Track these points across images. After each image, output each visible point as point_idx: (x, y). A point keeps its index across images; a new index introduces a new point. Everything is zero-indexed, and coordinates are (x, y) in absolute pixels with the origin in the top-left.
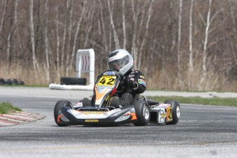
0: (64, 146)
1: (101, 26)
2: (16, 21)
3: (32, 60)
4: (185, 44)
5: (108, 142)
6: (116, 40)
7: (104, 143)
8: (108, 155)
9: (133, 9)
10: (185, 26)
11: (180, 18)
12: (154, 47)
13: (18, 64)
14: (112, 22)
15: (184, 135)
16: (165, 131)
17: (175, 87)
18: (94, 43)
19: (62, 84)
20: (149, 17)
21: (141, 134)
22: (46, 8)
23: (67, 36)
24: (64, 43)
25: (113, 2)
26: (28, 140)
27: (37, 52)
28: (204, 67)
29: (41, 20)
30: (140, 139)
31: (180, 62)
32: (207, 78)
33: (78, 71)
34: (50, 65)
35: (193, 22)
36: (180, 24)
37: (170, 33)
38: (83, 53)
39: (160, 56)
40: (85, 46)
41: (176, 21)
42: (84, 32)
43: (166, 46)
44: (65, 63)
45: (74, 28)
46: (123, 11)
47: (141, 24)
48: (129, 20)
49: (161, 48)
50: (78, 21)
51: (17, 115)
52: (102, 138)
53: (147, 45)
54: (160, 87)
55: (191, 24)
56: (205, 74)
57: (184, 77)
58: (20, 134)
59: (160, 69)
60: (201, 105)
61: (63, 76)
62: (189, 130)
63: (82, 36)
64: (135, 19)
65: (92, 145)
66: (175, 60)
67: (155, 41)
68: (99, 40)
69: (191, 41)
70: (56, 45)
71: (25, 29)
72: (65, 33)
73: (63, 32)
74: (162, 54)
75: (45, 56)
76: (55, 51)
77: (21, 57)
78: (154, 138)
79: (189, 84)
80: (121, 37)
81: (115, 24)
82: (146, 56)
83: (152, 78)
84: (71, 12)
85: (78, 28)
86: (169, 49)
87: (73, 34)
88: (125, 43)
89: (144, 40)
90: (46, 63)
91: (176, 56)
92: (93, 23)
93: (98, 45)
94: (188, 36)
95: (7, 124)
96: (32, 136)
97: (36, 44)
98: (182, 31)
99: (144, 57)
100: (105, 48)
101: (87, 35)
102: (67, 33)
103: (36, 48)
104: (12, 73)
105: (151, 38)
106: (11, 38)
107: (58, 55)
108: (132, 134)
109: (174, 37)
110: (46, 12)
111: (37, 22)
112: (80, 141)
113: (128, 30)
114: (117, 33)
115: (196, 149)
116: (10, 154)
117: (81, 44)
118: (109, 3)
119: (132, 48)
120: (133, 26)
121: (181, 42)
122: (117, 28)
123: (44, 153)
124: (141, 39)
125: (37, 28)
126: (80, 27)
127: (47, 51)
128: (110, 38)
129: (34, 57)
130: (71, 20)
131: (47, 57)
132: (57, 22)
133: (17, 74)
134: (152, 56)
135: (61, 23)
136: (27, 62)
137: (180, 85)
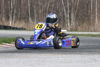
0: (42, 55)
1: (58, 4)
2: (22, 3)
3: (29, 19)
4: (94, 12)
5: (61, 53)
6: (65, 10)
7: (59, 53)
8: (61, 58)
10: (94, 4)
11: (92, 1)
12: (81, 13)
13: (23, 21)
14: (63, 3)
15: (93, 50)
16: (85, 48)
17: (90, 30)
18: (55, 12)
23: (44, 9)
24: (43, 12)
27: (31, 15)
29: (33, 2)
30: (74, 52)
31: (92, 19)
34: (37, 21)
35: (97, 2)
37: (87, 7)
39: (83, 17)
41: (90, 2)
42: (51, 7)
45: (47, 5)
47: (75, 4)
48: (70, 1)
49: (84, 14)
50: (48, 2)
53: (78, 12)
54: (84, 30)
55: (97, 3)
57: (94, 26)
59: (83, 23)
62: (95, 48)
63: (50, 9)
64: (73, 1)
66: (90, 19)
67: (81, 11)
68: (57, 10)
69: (96, 10)
70: (39, 13)
72: (43, 8)
73: (42, 7)
74: (84, 16)
75: (35, 17)
77: (24, 18)
78: (81, 51)
79: (96, 29)
80: (66, 9)
81: (64, 3)
82: (77, 17)
83: (80, 26)
85: (48, 5)
86: (87, 14)
87: (46, 8)
88: (68, 12)
89: (76, 10)
90: (35, 20)
91: (90, 17)
92: (55, 3)
93: (57, 13)
94: (95, 8)
97: (31, 13)
98: (93, 6)
99: (77, 18)
100: (60, 14)
101: (52, 8)
103: (31, 14)
104: (21, 25)
105: (80, 9)
106: (20, 10)
109: (89, 9)
111: (31, 3)
113: (69, 6)
114: (65, 7)
115: (98, 56)
116: (19, 58)
119: (72, 14)
120: (72, 4)
121: (92, 11)
122: (65, 6)
124: (75, 10)
126: (49, 5)
127: (35, 15)
128: (62, 9)
129: (30, 18)
130: (45, 2)
131: (35, 18)
132: (40, 3)
133: (23, 25)
134: (80, 17)
135: (41, 4)
136: (27, 20)
137: (92, 29)
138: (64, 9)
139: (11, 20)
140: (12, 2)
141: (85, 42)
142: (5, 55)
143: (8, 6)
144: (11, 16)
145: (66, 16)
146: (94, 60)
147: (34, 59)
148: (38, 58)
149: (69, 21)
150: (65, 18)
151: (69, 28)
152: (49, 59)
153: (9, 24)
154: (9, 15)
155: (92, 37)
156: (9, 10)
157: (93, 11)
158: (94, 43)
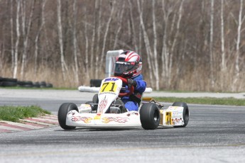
0: (95, 149)
1: (131, 26)
2: (44, 23)
3: (61, 62)
4: (218, 43)
5: (141, 145)
6: (147, 41)
7: (136, 145)
8: (140, 158)
9: (163, 9)
11: (212, 18)
12: (185, 47)
13: (47, 66)
14: (142, 22)
15: (219, 137)
16: (199, 132)
17: (208, 88)
18: (124, 44)
19: (91, 86)
20: (180, 16)
21: (174, 136)
22: (74, 9)
23: (96, 35)
24: (92, 45)
25: (143, 1)
26: (58, 143)
27: (66, 53)
28: (237, 67)
29: (70, 22)
30: (172, 141)
31: (213, 62)
32: (241, 78)
33: (108, 73)
34: (79, 67)
35: (224, 21)
36: (212, 24)
37: (202, 33)
38: (113, 55)
39: (192, 57)
40: (115, 47)
41: (208, 21)
42: (113, 33)
43: (197, 46)
44: (94, 65)
45: (103, 29)
46: (154, 11)
47: (173, 25)
48: (160, 19)
49: (192, 48)
50: (107, 21)
51: (46, 118)
52: (134, 141)
53: (178, 46)
54: (193, 88)
55: (222, 24)
56: (238, 74)
57: (217, 79)
58: (50, 137)
59: (192, 70)
60: (234, 106)
61: (93, 78)
62: (223, 132)
63: (111, 37)
64: (166, 19)
65: (124, 148)
66: (207, 60)
69: (223, 41)
70: (85, 46)
71: (54, 30)
72: (94, 35)
73: (92, 33)
74: (193, 54)
75: (74, 58)
76: (84, 53)
77: (49, 60)
78: (187, 140)
79: (222, 85)
80: (151, 38)
81: (145, 24)
82: (178, 56)
83: (184, 79)
84: (100, 13)
85: (107, 29)
86: (201, 50)
87: (102, 35)
88: (155, 44)
89: (175, 40)
90: (75, 65)
91: (209, 57)
92: (122, 24)
93: (128, 46)
94: (220, 34)
95: (36, 127)
96: (62, 139)
97: (65, 46)
98: (214, 31)
99: (175, 58)
100: (135, 49)
101: (117, 36)
103: (64, 50)
104: (40, 76)
105: (183, 38)
106: (39, 40)
107: (87, 57)
108: (164, 136)
109: (206, 37)
110: (75, 13)
111: (65, 24)
113: (157, 31)
114: (148, 34)
115: (231, 150)
116: (41, 157)
117: (110, 45)
118: (138, 3)
119: (164, 49)
121: (213, 42)
122: (146, 30)
123: (74, 157)
124: (172, 40)
125: (65, 30)
126: (109, 27)
127: (75, 52)
128: (140, 38)
129: (62, 59)
130: (100, 22)
131: (76, 59)
132: (86, 23)
133: (46, 76)
134: (183, 57)
135: (90, 25)
136: (55, 65)
137: (213, 86)
138: (145, 37)
139: (16, 63)
140: (17, 21)
141: (198, 116)
142: (6, 149)
143: (10, 30)
144: (16, 54)
145: (151, 54)
146: (221, 160)
147: (76, 159)
148: (86, 156)
149: (157, 65)
150: (149, 59)
151: (157, 82)
152: (112, 159)
153: (12, 73)
154: (12, 52)
155: (215, 104)
156: (12, 39)
157: (216, 42)
158: (220, 121)
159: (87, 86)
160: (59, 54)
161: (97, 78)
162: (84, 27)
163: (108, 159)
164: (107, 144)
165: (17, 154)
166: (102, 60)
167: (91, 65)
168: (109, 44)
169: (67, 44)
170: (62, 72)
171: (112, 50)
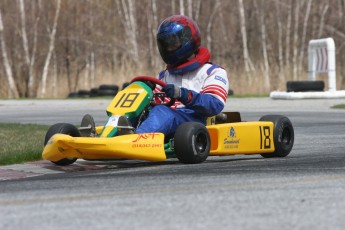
19: (288, 91)
26: (244, 171)
33: (311, 72)
38: (318, 45)
40: (321, 32)
44: (291, 61)
61: (289, 80)
71: (232, 14)
76: (276, 44)
102: (293, 17)
107: (281, 50)
112: (320, 170)
117: (314, 33)
125: (249, 13)
159: (281, 91)
160: (242, 47)
161: (295, 79)
162: (275, 8)
163: (316, 191)
164: (314, 171)
165: (188, 189)
166: (302, 53)
167: (288, 62)
168: (311, 31)
169: (253, 34)
170: (246, 73)
171: (316, 38)
